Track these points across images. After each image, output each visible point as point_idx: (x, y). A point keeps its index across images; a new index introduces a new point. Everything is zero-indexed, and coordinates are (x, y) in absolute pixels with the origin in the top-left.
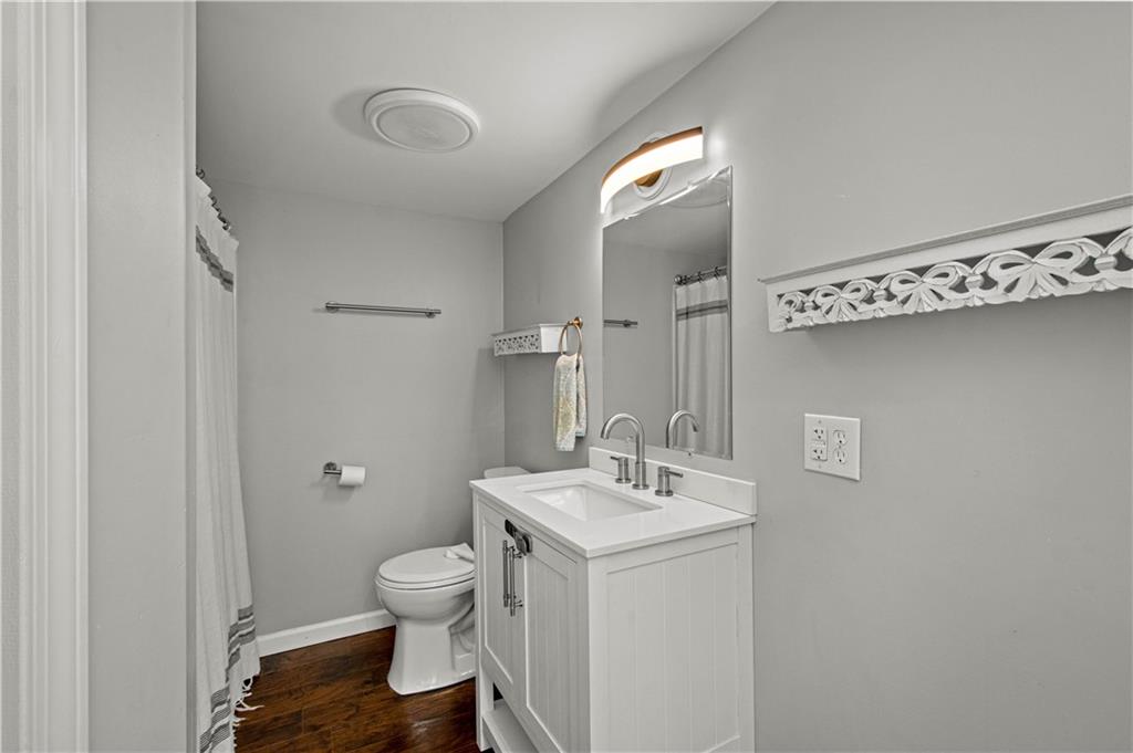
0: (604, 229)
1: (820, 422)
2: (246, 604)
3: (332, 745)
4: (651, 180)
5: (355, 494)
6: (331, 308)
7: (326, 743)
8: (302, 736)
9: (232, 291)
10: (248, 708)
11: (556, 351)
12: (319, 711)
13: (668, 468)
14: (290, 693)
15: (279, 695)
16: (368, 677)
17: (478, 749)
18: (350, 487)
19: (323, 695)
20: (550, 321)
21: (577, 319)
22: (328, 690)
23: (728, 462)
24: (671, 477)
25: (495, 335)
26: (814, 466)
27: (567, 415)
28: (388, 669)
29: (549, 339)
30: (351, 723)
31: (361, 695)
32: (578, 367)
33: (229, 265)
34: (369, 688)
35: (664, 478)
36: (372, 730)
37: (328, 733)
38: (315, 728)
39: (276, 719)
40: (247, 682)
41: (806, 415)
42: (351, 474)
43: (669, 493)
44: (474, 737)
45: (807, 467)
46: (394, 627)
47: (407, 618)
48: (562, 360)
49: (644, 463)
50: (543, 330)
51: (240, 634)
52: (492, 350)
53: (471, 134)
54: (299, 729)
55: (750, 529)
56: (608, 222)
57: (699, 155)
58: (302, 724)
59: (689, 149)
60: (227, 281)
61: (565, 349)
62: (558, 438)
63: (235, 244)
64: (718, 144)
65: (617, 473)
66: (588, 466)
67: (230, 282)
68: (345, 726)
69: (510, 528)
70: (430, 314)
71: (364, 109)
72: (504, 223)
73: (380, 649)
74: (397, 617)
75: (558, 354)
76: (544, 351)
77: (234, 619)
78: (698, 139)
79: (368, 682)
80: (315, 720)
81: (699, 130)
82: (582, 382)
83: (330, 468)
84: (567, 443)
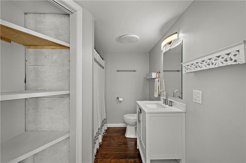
0: (164, 53)
1: (195, 92)
2: (105, 118)
3: (115, 141)
4: (170, 43)
5: (122, 103)
6: (118, 71)
7: (114, 141)
8: (111, 139)
9: (104, 69)
10: (105, 133)
11: (155, 77)
12: (114, 136)
13: (171, 101)
14: (111, 133)
15: (109, 133)
16: (122, 133)
17: (137, 148)
18: (121, 102)
19: (115, 134)
20: (154, 72)
21: (159, 71)
22: (116, 134)
23: (182, 100)
24: (172, 103)
25: (146, 75)
26: (194, 101)
27: (156, 90)
28: (125, 134)
29: (154, 75)
30: (118, 139)
31: (120, 136)
32: (159, 81)
33: (103, 65)
34: (122, 135)
35: (170, 103)
36: (121, 141)
37: (115, 140)
38: (113, 138)
39: (108, 136)
40: (105, 130)
41: (193, 90)
42: (121, 99)
43: (171, 106)
44: (137, 146)
45: (193, 101)
46: (126, 127)
47: (128, 124)
48: (156, 79)
49: (168, 100)
50: (152, 74)
51: (104, 122)
52: (146, 77)
53: (137, 39)
54: (111, 138)
55: (185, 113)
56: (164, 52)
57: (177, 38)
58: (112, 137)
59: (175, 37)
60: (103, 68)
61: (157, 77)
62: (155, 95)
63: (104, 62)
64: (181, 35)
65: (163, 101)
66: (160, 100)
67: (104, 68)
68: (117, 139)
69: (140, 109)
70: (134, 71)
71: (120, 39)
72: (149, 52)
73: (124, 130)
74: (127, 124)
75: (156, 78)
76: (153, 78)
77: (103, 120)
78: (176, 35)
79: (122, 134)
80: (114, 138)
81: (177, 33)
82: (160, 84)
83: (118, 98)
84: (156, 95)
